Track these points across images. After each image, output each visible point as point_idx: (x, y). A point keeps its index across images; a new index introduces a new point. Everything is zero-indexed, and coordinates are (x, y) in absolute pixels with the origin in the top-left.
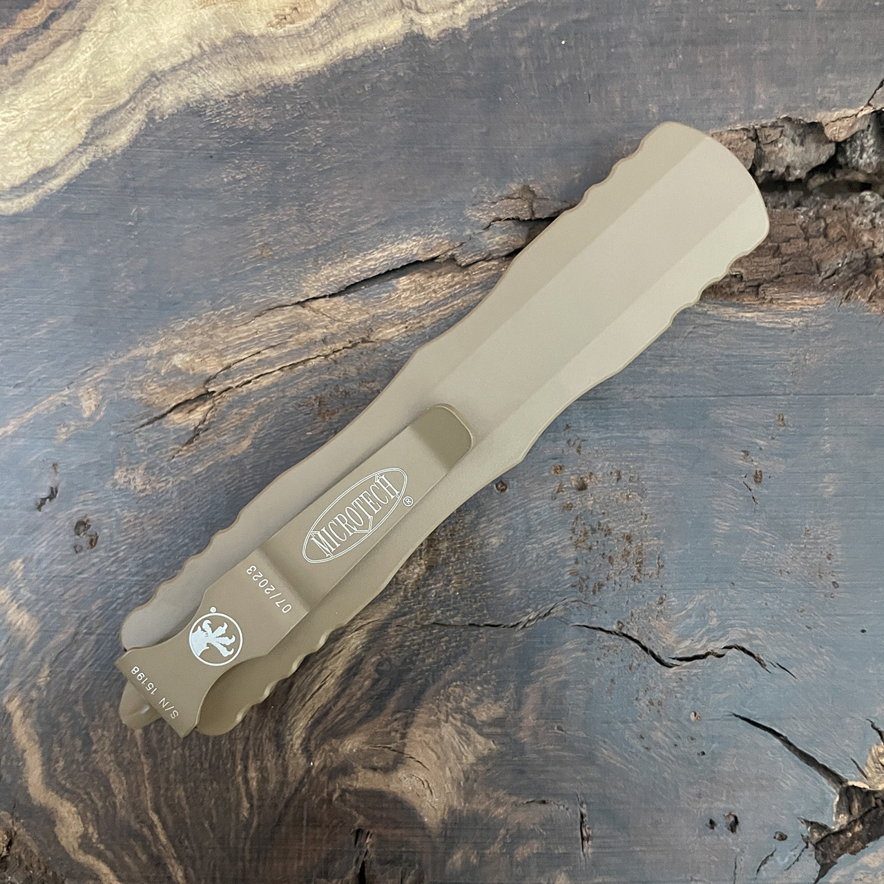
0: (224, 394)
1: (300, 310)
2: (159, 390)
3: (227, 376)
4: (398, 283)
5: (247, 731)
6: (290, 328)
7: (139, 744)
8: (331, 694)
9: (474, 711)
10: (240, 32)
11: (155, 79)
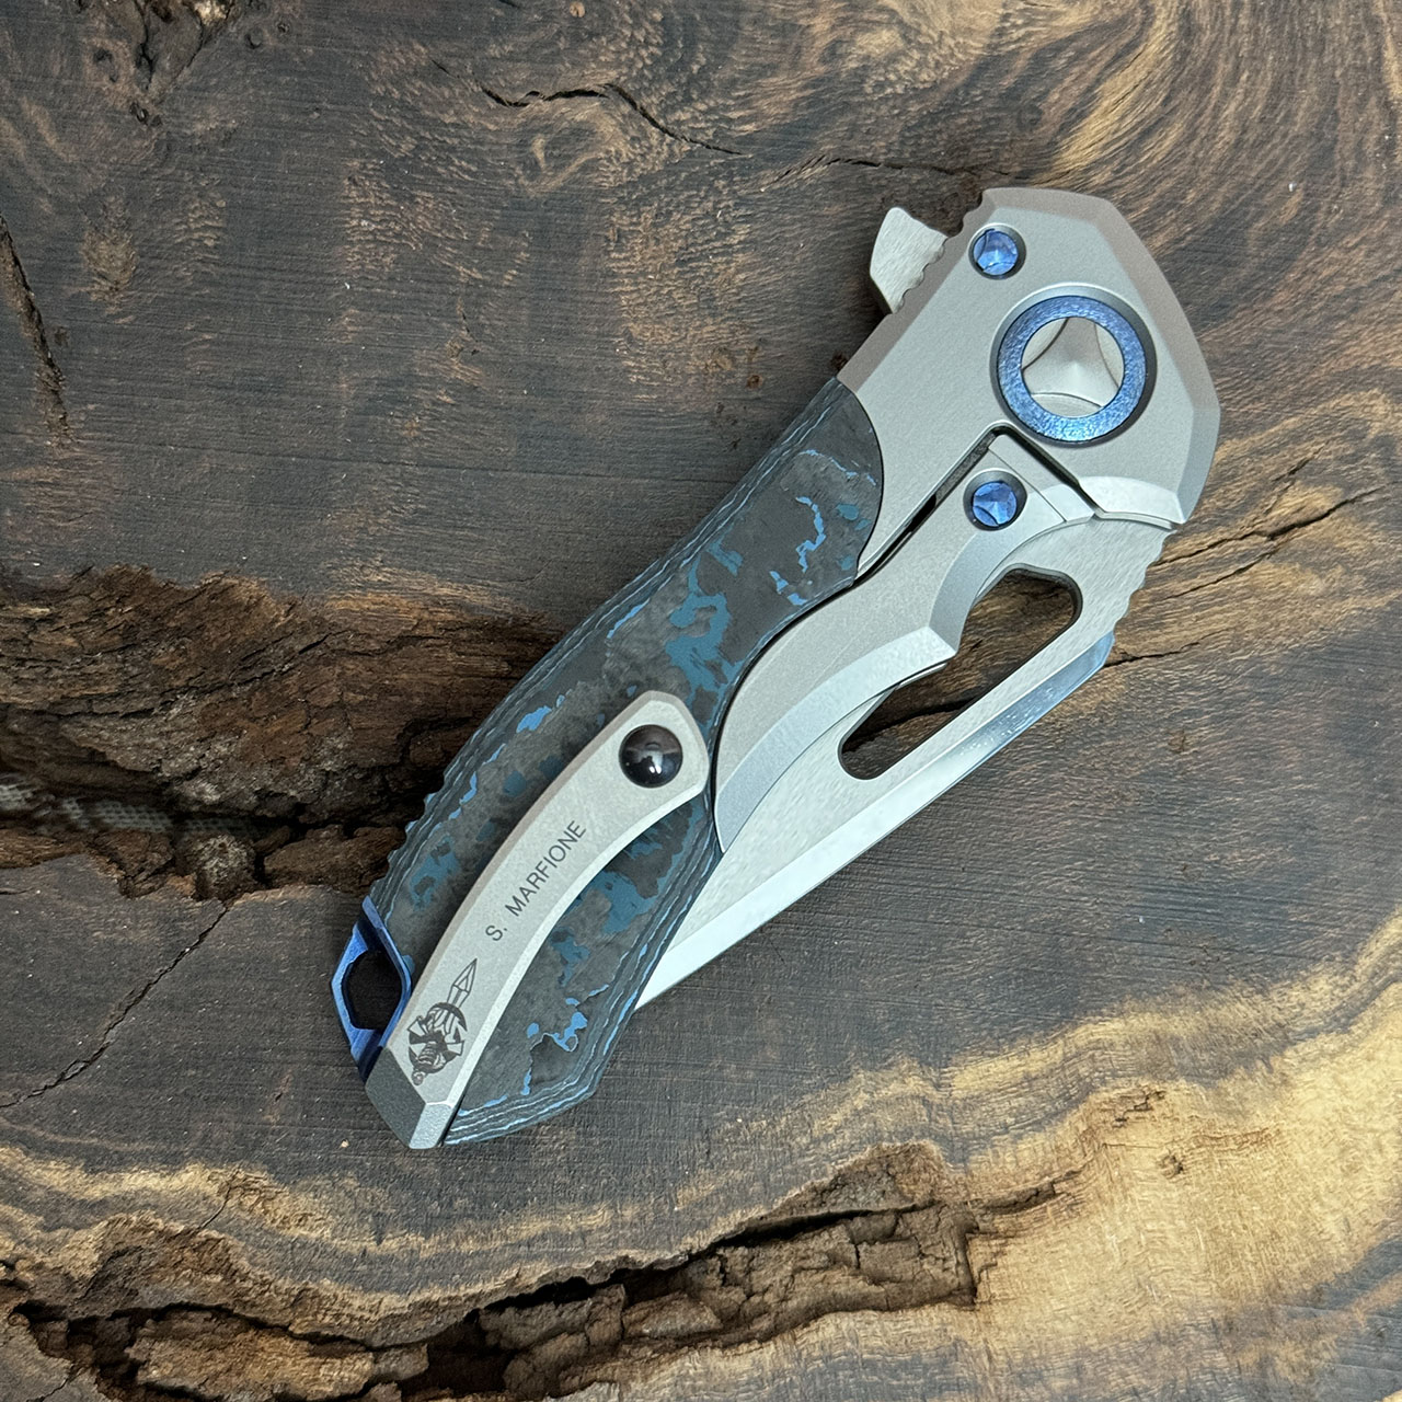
0: (1250, 530)
1: (1130, 649)
2: (1347, 543)
3: (1245, 556)
4: (979, 680)
5: (1232, 43)
6: (1147, 623)
7: (1389, 38)
8: (1108, 84)
9: (901, 44)
10: (1207, 1086)
11: (1343, 1020)
